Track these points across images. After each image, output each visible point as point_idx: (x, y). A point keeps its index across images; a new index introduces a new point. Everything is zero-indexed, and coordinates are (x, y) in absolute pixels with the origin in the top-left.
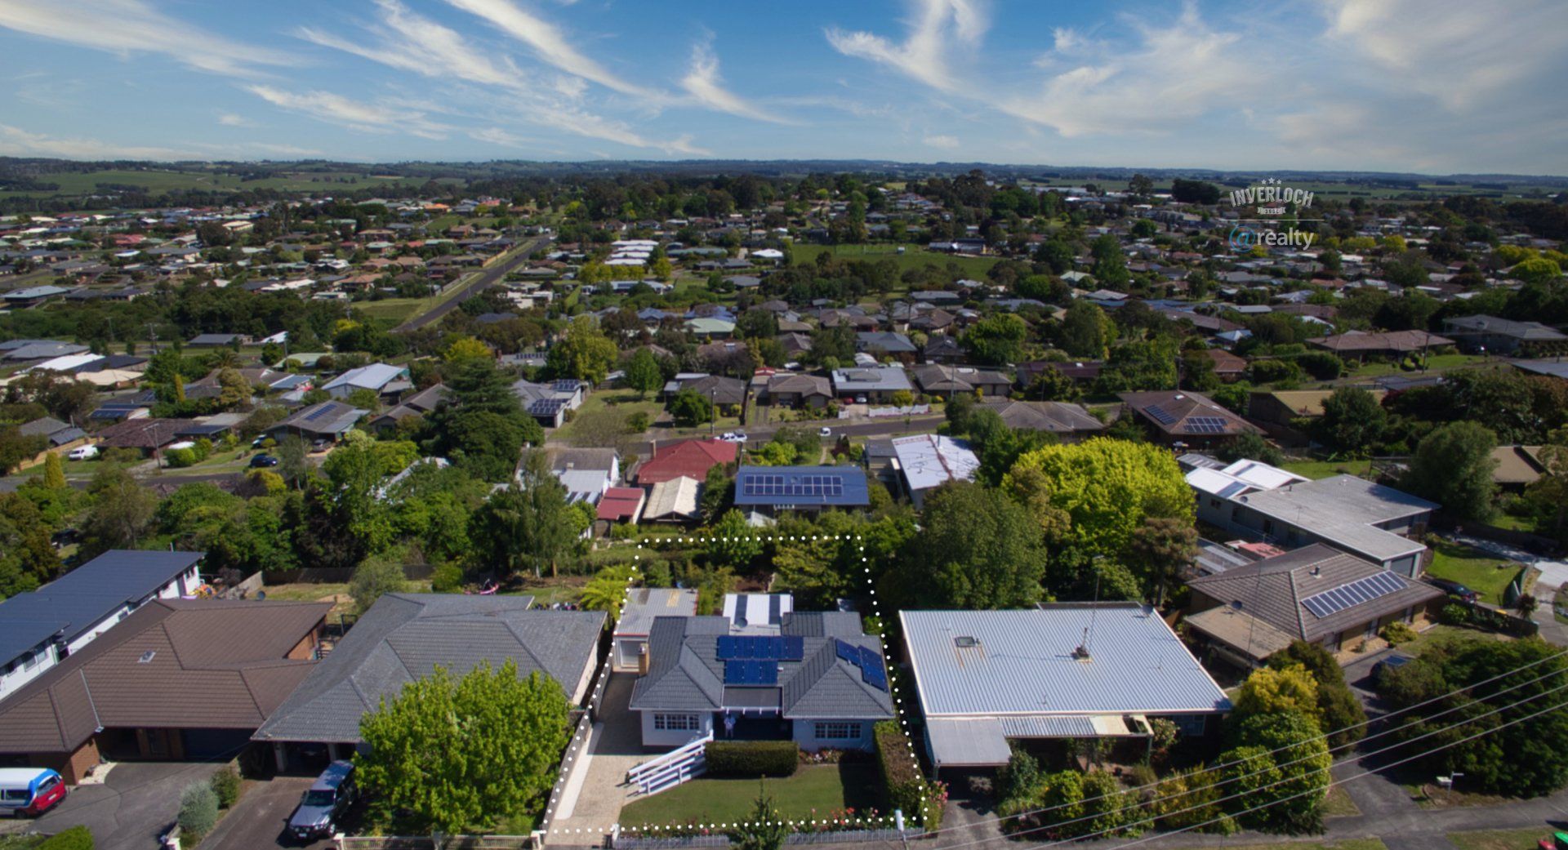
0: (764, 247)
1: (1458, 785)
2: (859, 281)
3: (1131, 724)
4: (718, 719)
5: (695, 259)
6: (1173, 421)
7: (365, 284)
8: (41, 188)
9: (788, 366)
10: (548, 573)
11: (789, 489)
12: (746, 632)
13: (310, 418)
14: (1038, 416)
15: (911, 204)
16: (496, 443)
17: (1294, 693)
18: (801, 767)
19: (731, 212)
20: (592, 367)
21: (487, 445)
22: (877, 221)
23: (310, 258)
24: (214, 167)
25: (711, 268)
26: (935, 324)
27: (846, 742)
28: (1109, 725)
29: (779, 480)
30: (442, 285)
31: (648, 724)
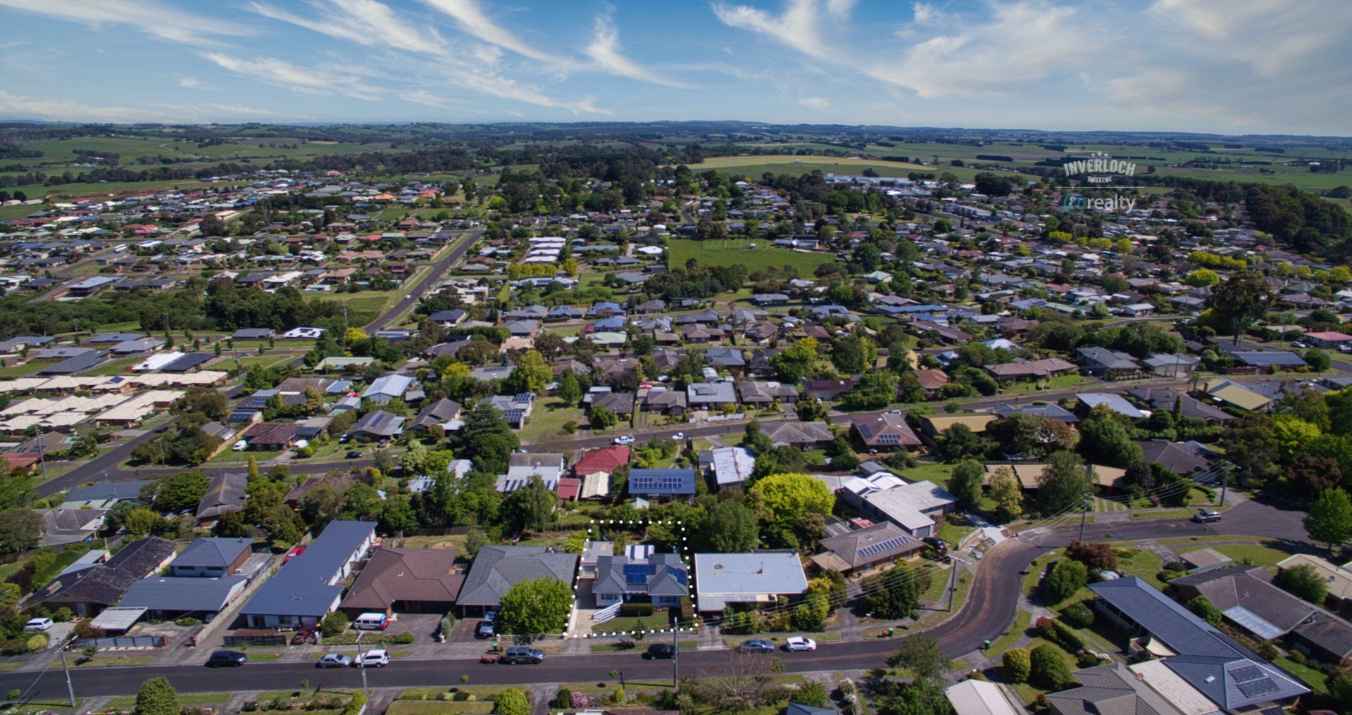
0: (648, 244)
1: (873, 616)
2: (717, 283)
3: (770, 597)
4: (624, 596)
5: (594, 256)
6: (871, 436)
7: (343, 278)
8: (28, 155)
9: (661, 378)
10: (540, 530)
11: (655, 485)
12: (635, 562)
13: (374, 425)
14: (798, 432)
15: (764, 200)
16: (498, 452)
17: (823, 587)
18: (654, 613)
19: (621, 208)
20: (537, 384)
21: (493, 453)
22: (736, 217)
23: (294, 250)
24: (170, 130)
25: (606, 264)
26: (762, 335)
27: (671, 604)
28: (762, 598)
29: (651, 480)
30: (403, 279)
31: (598, 598)
